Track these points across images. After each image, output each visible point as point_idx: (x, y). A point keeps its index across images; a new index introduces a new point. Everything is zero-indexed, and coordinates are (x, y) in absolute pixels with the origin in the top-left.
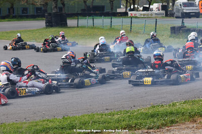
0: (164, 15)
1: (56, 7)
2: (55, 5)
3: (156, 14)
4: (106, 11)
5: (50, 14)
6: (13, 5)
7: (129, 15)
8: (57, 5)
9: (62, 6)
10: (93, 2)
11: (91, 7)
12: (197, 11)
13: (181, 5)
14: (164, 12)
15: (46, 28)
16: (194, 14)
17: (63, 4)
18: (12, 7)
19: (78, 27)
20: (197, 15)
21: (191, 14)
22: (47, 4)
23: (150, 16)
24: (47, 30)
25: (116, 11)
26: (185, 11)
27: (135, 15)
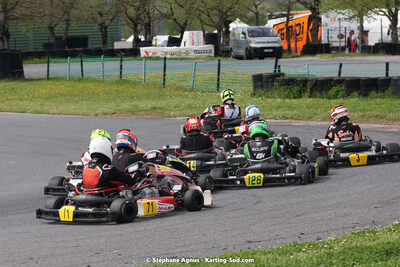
0: (213, 54)
3: (196, 51)
4: (91, 46)
7: (143, 54)
10: (67, 29)
11: (64, 39)
12: (277, 45)
13: (243, 33)
14: (211, 47)
16: (271, 50)
20: (277, 53)
21: (266, 51)
23: (183, 56)
25: (113, 46)
26: (253, 45)
27: (154, 53)
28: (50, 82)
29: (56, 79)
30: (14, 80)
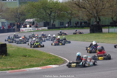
1: (96, 21)
2: (95, 20)
5: (92, 25)
6: (70, 20)
8: (96, 20)
9: (99, 20)
11: (116, 21)
15: (90, 33)
17: (100, 20)
18: (70, 21)
19: (109, 33)
22: (90, 19)
24: (91, 34)
28: (109, 34)
29: (111, 33)
30: (99, 33)
